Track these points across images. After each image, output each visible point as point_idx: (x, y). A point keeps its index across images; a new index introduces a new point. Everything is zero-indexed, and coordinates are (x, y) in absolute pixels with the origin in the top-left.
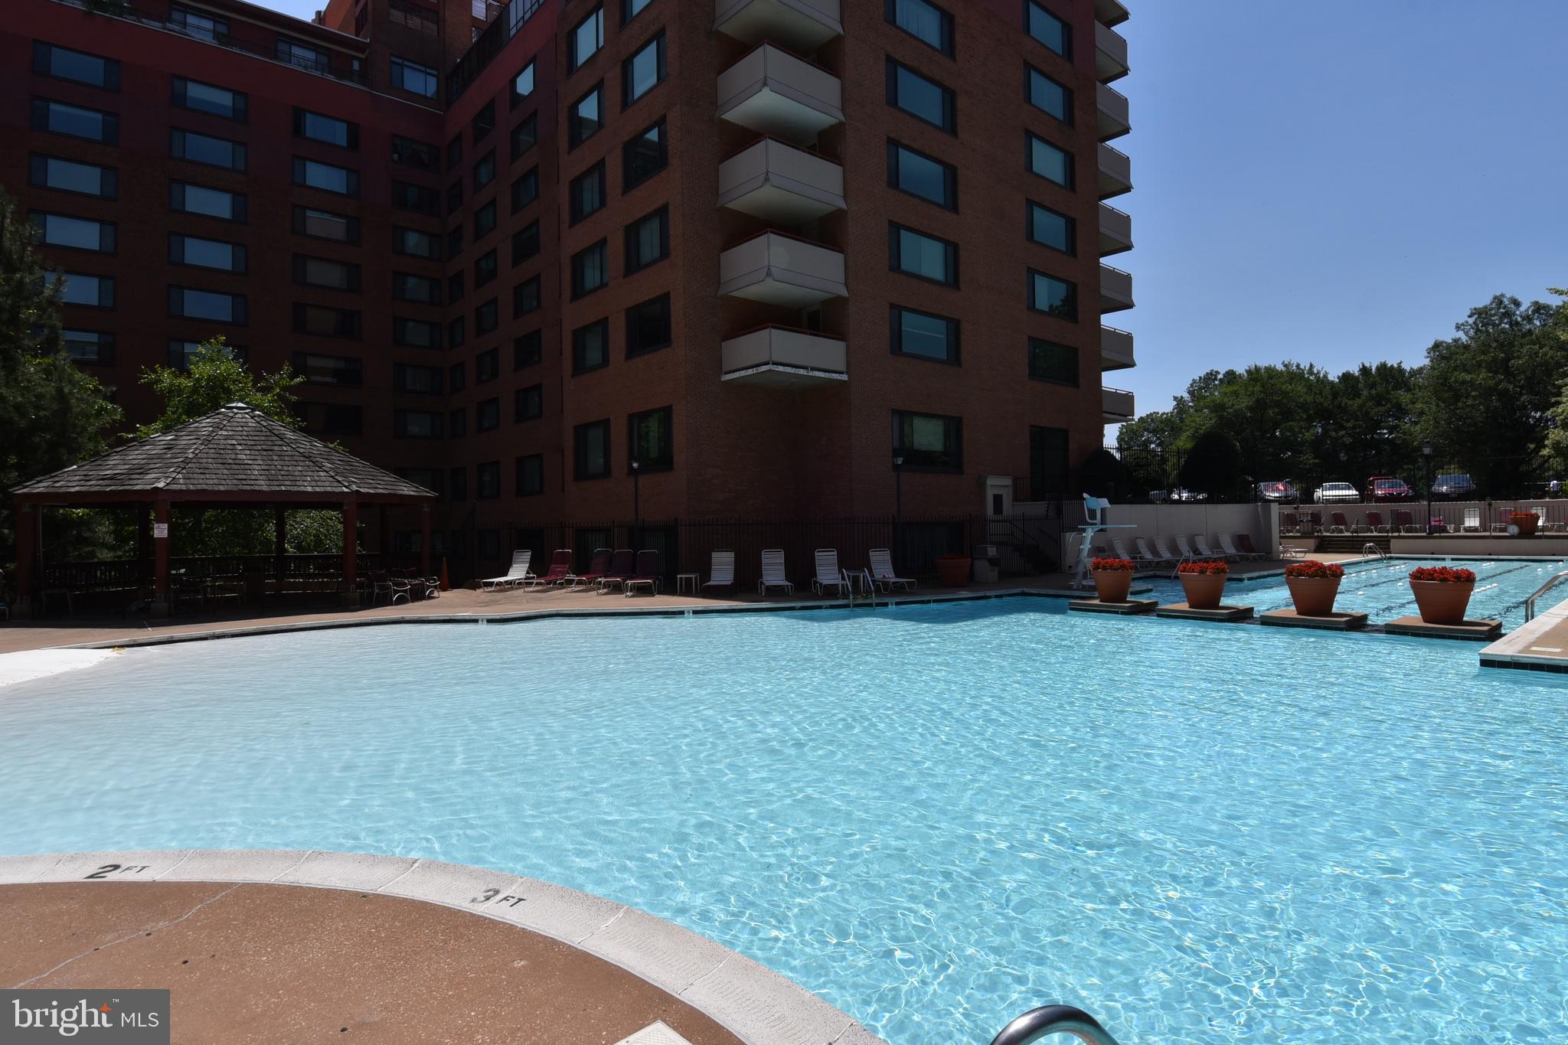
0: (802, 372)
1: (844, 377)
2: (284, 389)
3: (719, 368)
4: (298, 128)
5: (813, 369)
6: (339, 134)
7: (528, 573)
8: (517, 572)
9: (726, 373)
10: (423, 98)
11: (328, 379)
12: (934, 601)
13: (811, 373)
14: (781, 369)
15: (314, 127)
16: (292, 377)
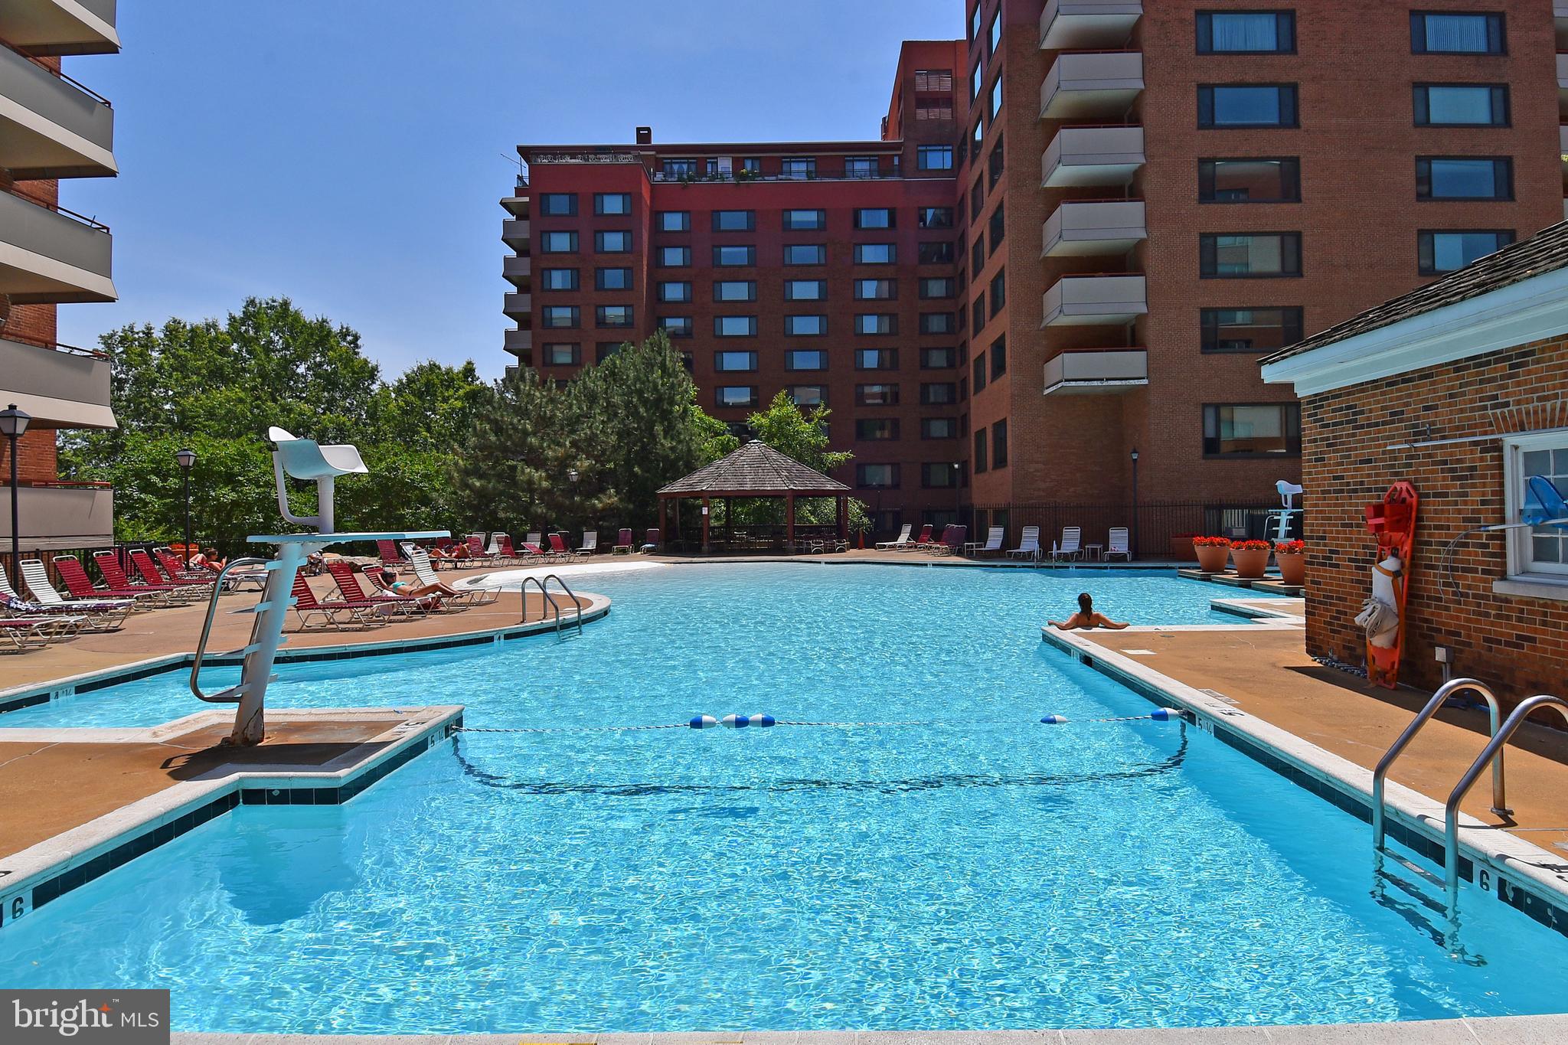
0: (1095, 383)
1: (1145, 382)
2: (821, 418)
3: (1040, 384)
4: (856, 222)
5: (1107, 380)
6: (882, 219)
7: (908, 539)
8: (903, 539)
9: (1047, 388)
10: (942, 172)
11: (877, 401)
12: (1111, 568)
13: (1105, 383)
14: (1073, 384)
15: (867, 219)
16: (825, 410)
